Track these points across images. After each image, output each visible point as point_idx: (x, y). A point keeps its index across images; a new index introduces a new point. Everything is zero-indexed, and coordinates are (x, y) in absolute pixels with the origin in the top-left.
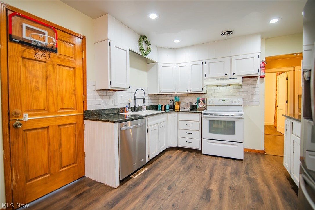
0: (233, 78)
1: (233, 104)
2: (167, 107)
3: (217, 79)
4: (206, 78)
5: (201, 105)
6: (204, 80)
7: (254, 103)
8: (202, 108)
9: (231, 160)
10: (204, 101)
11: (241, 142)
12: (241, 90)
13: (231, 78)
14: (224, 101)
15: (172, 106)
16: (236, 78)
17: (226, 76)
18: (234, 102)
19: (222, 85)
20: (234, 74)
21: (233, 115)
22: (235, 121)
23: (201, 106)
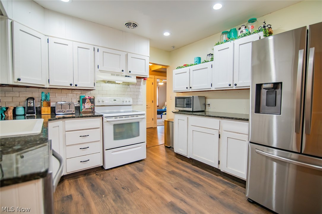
0: (129, 76)
1: (125, 104)
2: (20, 111)
3: (112, 75)
4: (99, 70)
5: (88, 105)
6: (96, 72)
7: (139, 103)
8: (88, 110)
9: (137, 163)
10: (92, 100)
11: (143, 142)
12: (129, 90)
13: (126, 76)
14: (116, 100)
15: (33, 109)
16: (131, 76)
17: (122, 72)
18: (125, 102)
19: (116, 82)
20: (130, 72)
21: (137, 116)
22: (140, 121)
23: (87, 108)
